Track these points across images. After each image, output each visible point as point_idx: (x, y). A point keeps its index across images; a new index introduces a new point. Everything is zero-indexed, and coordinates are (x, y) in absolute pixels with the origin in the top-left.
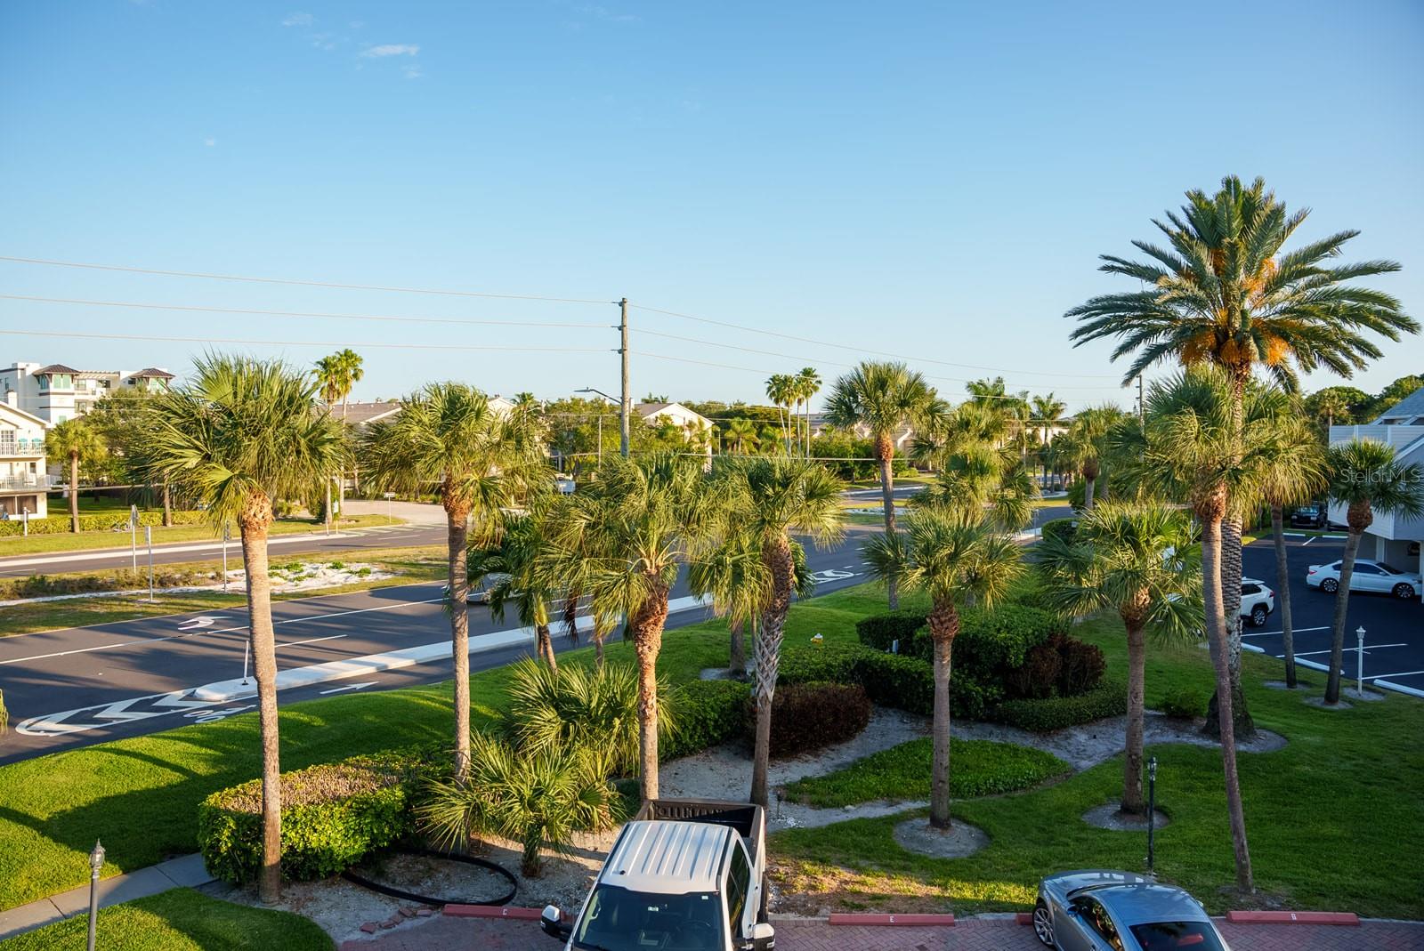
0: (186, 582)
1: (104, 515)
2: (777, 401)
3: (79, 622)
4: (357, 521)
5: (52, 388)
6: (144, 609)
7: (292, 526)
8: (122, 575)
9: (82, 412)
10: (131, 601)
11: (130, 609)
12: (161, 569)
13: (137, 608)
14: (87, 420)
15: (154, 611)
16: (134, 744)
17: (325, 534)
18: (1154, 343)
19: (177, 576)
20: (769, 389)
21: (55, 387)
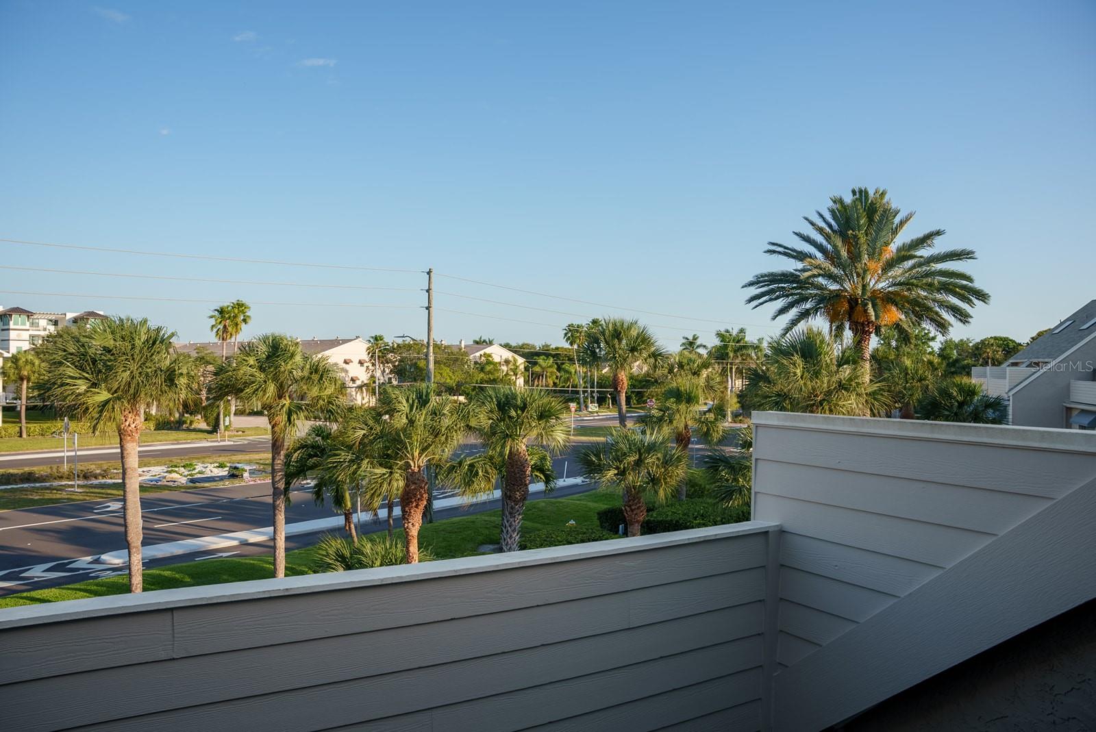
0: (105, 476)
1: (45, 426)
2: (571, 344)
3: (17, 505)
4: (243, 432)
5: (12, 325)
6: (69, 496)
7: (193, 435)
8: (55, 470)
9: (33, 344)
10: (59, 490)
11: (58, 496)
12: (85, 467)
13: (64, 495)
14: (37, 352)
15: (77, 498)
16: (44, 593)
17: (217, 441)
18: (803, 307)
19: (98, 471)
20: (566, 334)
21: (14, 324)
